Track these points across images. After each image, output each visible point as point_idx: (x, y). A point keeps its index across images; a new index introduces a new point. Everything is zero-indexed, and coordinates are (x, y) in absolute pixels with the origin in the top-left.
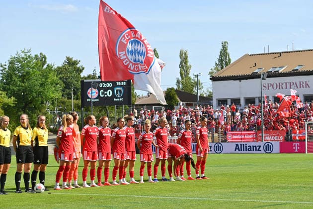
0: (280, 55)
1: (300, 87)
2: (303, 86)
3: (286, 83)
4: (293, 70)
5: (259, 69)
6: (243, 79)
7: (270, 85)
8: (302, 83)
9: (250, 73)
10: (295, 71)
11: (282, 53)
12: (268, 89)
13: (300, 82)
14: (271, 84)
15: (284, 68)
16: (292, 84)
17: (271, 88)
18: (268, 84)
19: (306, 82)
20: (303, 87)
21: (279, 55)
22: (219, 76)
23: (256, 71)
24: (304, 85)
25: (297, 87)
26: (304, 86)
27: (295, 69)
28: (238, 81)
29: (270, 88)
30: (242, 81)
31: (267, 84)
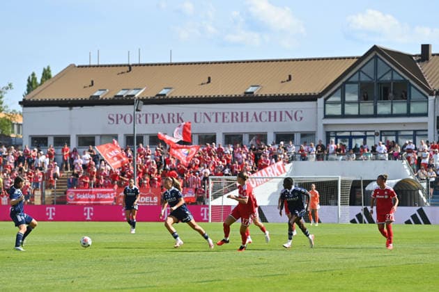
0: (130, 70)
1: (169, 122)
2: (173, 120)
3: (146, 115)
4: (158, 95)
5: (100, 90)
6: (76, 106)
7: (120, 117)
8: (171, 115)
9: (88, 97)
10: (162, 97)
11: (133, 65)
12: (117, 123)
13: (169, 114)
14: (122, 116)
15: (142, 91)
16: (155, 116)
17: (121, 121)
18: (117, 115)
19: (178, 114)
20: (173, 122)
21: (128, 68)
22: (35, 98)
23: (96, 94)
24: (175, 119)
25: (164, 122)
26: (176, 121)
27: (161, 93)
28: (67, 108)
29: (119, 121)
30: (74, 108)
31: (115, 116)
